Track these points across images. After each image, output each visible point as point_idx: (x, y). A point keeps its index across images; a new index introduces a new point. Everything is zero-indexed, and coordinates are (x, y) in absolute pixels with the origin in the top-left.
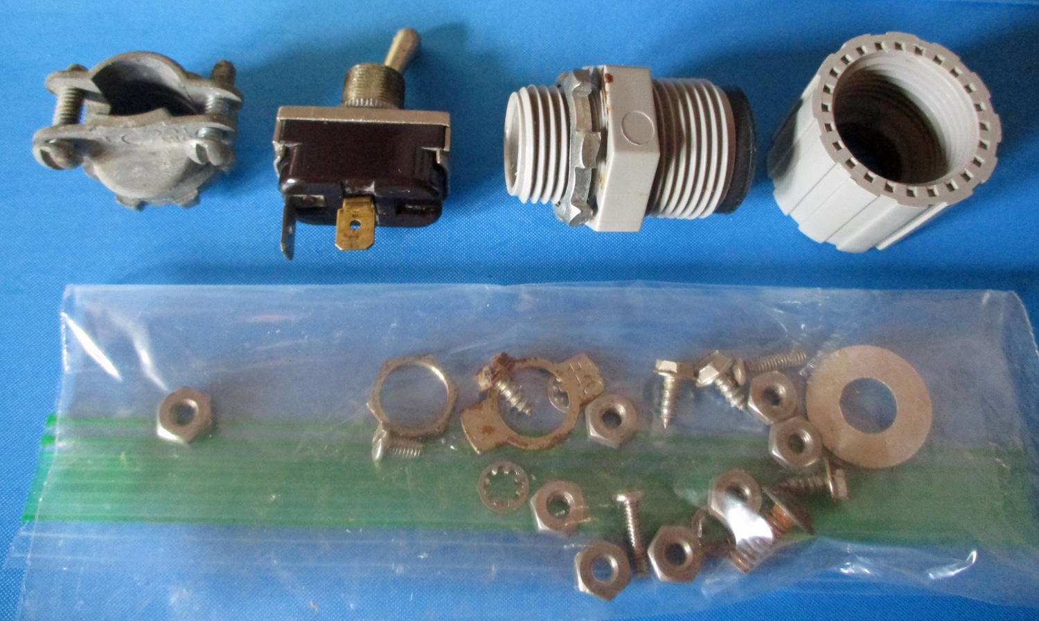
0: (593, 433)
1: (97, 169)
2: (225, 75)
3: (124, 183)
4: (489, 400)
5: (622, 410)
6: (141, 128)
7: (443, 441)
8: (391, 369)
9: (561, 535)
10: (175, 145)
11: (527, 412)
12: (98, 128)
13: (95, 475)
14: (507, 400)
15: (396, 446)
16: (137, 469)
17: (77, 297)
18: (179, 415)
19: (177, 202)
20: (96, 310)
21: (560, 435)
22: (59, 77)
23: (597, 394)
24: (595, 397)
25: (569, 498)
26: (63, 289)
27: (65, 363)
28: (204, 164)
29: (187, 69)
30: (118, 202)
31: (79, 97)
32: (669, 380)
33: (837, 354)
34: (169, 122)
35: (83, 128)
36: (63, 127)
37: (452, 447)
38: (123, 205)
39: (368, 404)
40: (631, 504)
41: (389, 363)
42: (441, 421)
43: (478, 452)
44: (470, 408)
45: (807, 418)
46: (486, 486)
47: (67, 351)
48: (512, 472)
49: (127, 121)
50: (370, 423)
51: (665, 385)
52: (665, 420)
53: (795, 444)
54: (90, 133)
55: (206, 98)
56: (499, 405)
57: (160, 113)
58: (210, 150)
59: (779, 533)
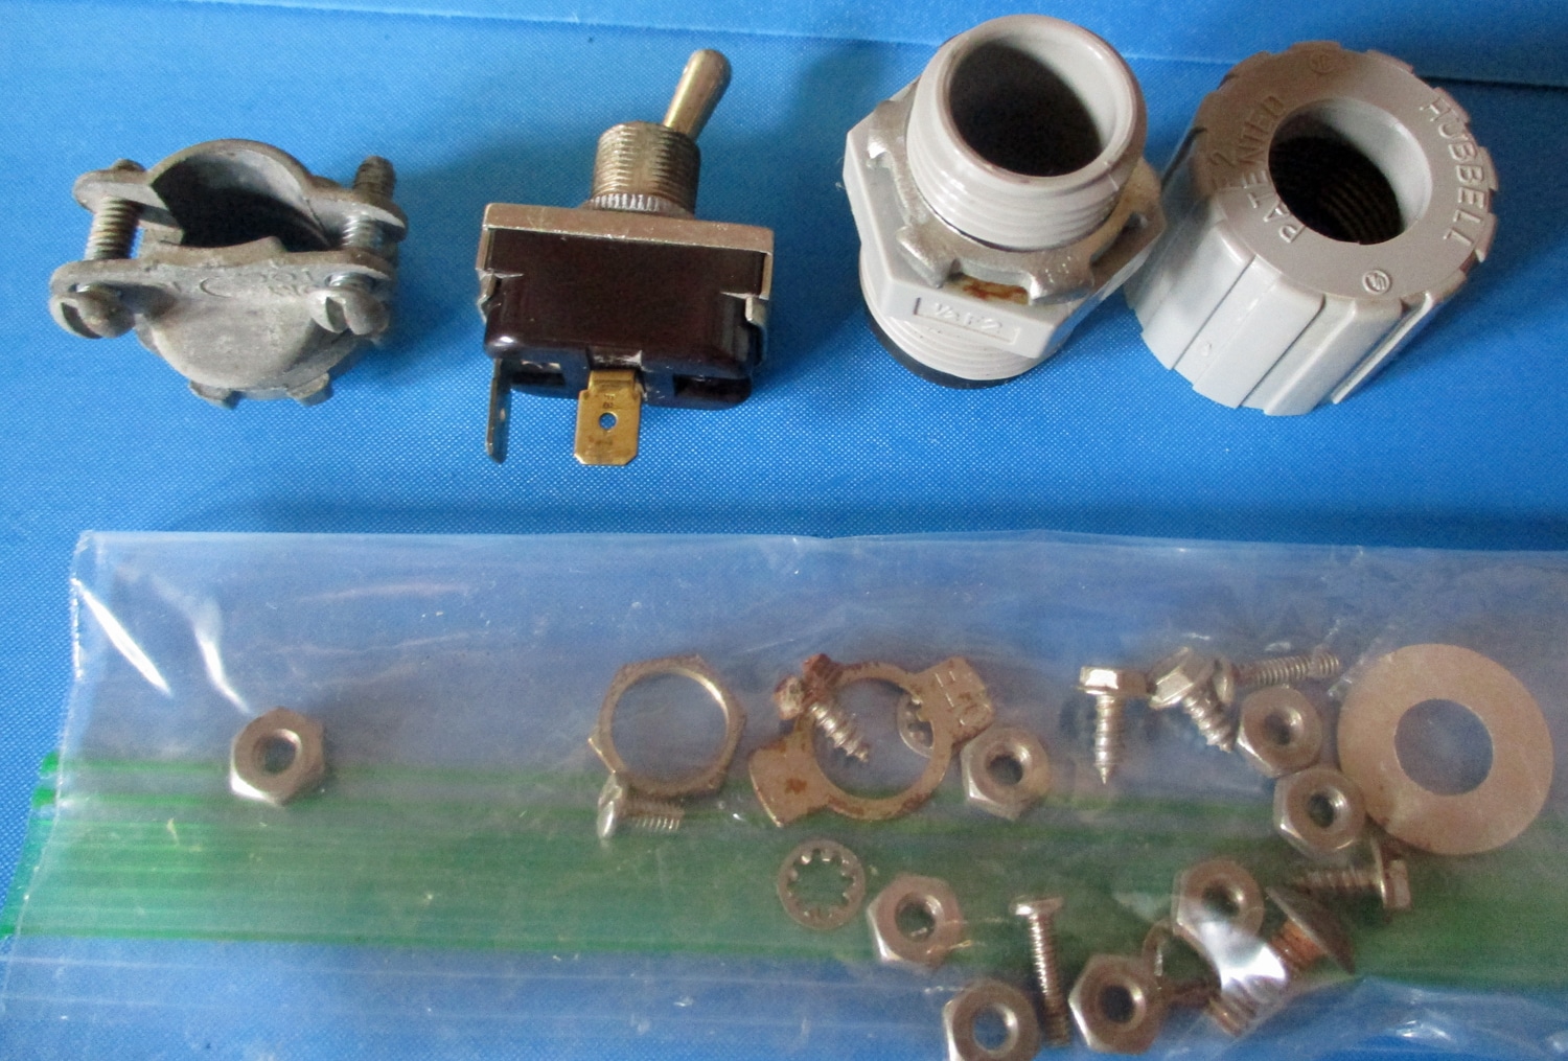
0: (974, 793)
1: (158, 337)
2: (377, 182)
3: (198, 362)
4: (798, 735)
5: (1024, 755)
6: (233, 271)
7: (721, 805)
8: (631, 680)
9: (920, 970)
10: (291, 300)
11: (862, 756)
12: (160, 267)
13: (121, 856)
14: (827, 736)
15: (640, 813)
16: (197, 849)
17: (100, 552)
18: (269, 756)
19: (294, 394)
20: (132, 575)
21: (918, 796)
22: (99, 181)
23: (981, 726)
24: (978, 732)
25: (935, 906)
26: (75, 539)
27: (77, 664)
28: (339, 332)
29: (315, 172)
30: (194, 393)
31: (130, 215)
32: (1105, 701)
33: (1389, 658)
34: (282, 261)
35: (135, 266)
36: (101, 263)
37: (736, 816)
38: (202, 397)
39: (590, 740)
40: (1041, 919)
41: (628, 670)
42: (717, 769)
43: (778, 824)
44: (765, 748)
45: (1338, 766)
46: (791, 884)
47: (80, 644)
48: (836, 860)
49: (210, 255)
50: (595, 773)
51: (1099, 710)
52: (1104, 771)
53: (1320, 811)
54: (147, 274)
55: (347, 221)
56: (814, 742)
57: (267, 244)
58: (350, 309)
59: (1296, 970)
